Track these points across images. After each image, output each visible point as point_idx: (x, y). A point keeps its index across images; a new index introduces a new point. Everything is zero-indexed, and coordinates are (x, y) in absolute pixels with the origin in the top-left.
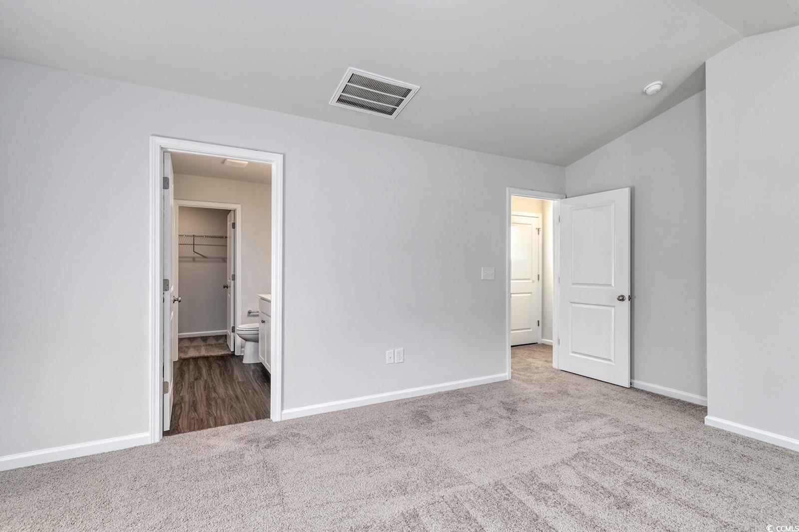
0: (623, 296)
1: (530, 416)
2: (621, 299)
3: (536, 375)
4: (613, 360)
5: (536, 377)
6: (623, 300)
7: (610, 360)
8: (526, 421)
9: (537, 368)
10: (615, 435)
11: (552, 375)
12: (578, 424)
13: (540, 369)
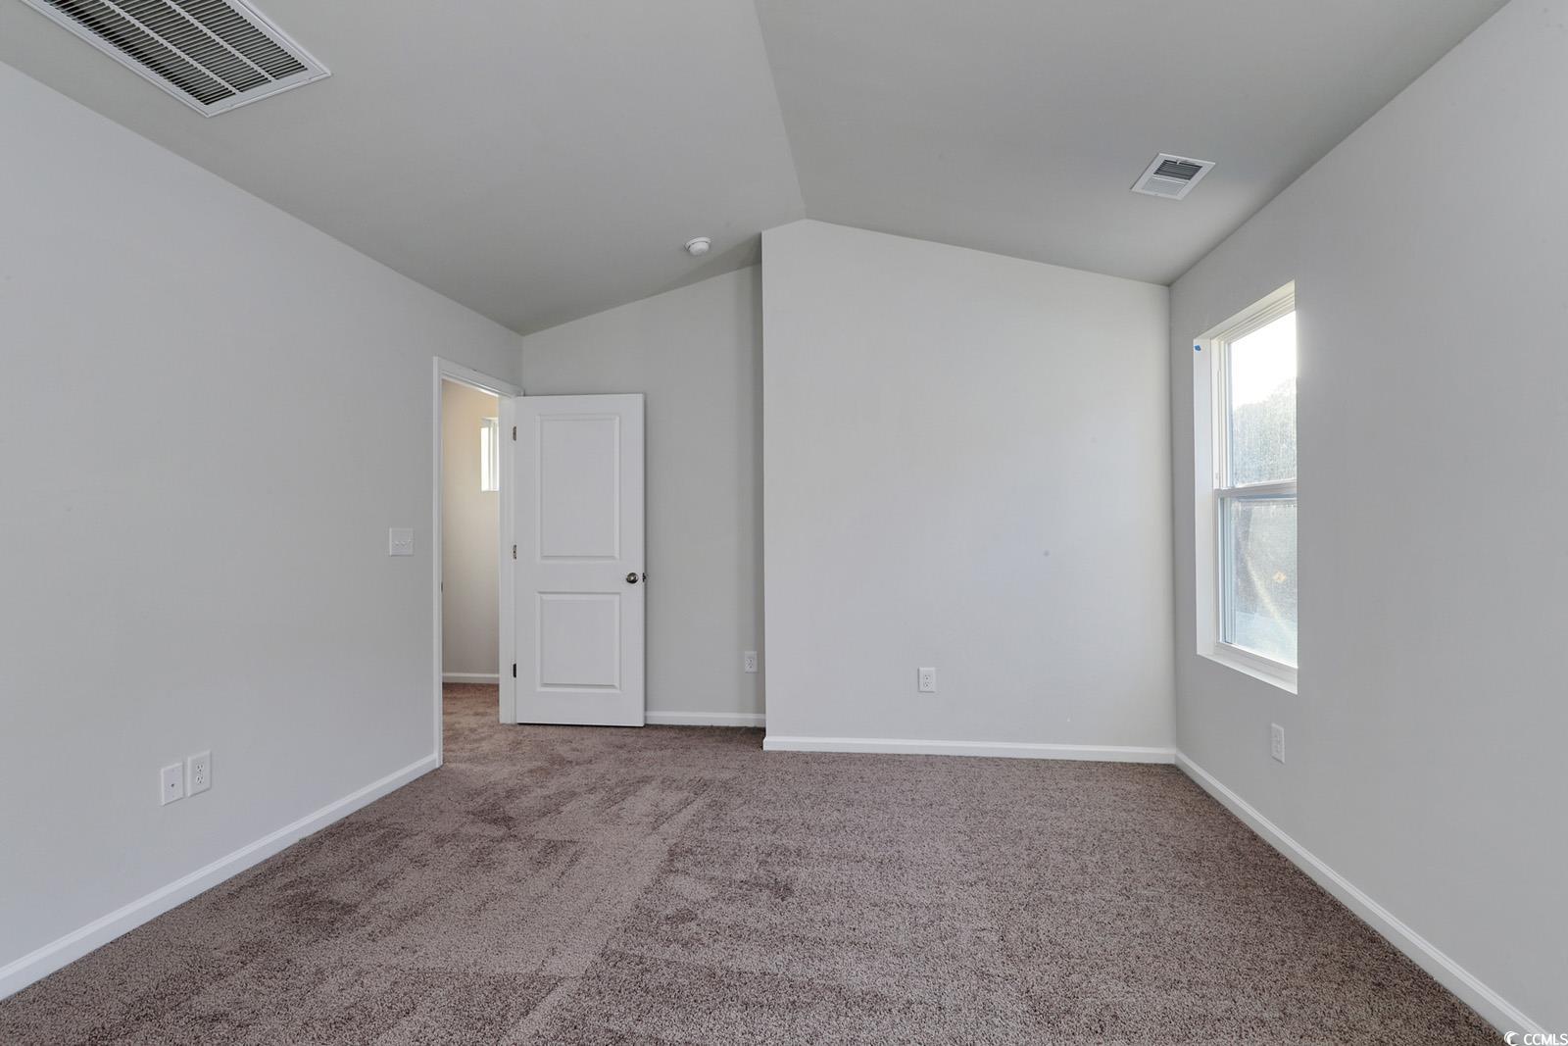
0: (633, 574)
1: (546, 819)
2: (632, 579)
3: (484, 744)
4: (617, 685)
5: (486, 746)
6: (634, 582)
7: (613, 686)
8: (547, 830)
9: (472, 730)
10: (687, 803)
11: (511, 736)
12: (627, 804)
13: (480, 730)
